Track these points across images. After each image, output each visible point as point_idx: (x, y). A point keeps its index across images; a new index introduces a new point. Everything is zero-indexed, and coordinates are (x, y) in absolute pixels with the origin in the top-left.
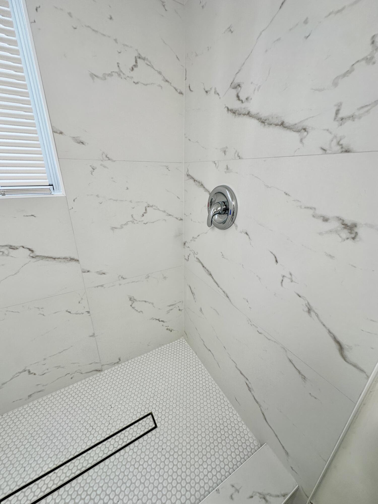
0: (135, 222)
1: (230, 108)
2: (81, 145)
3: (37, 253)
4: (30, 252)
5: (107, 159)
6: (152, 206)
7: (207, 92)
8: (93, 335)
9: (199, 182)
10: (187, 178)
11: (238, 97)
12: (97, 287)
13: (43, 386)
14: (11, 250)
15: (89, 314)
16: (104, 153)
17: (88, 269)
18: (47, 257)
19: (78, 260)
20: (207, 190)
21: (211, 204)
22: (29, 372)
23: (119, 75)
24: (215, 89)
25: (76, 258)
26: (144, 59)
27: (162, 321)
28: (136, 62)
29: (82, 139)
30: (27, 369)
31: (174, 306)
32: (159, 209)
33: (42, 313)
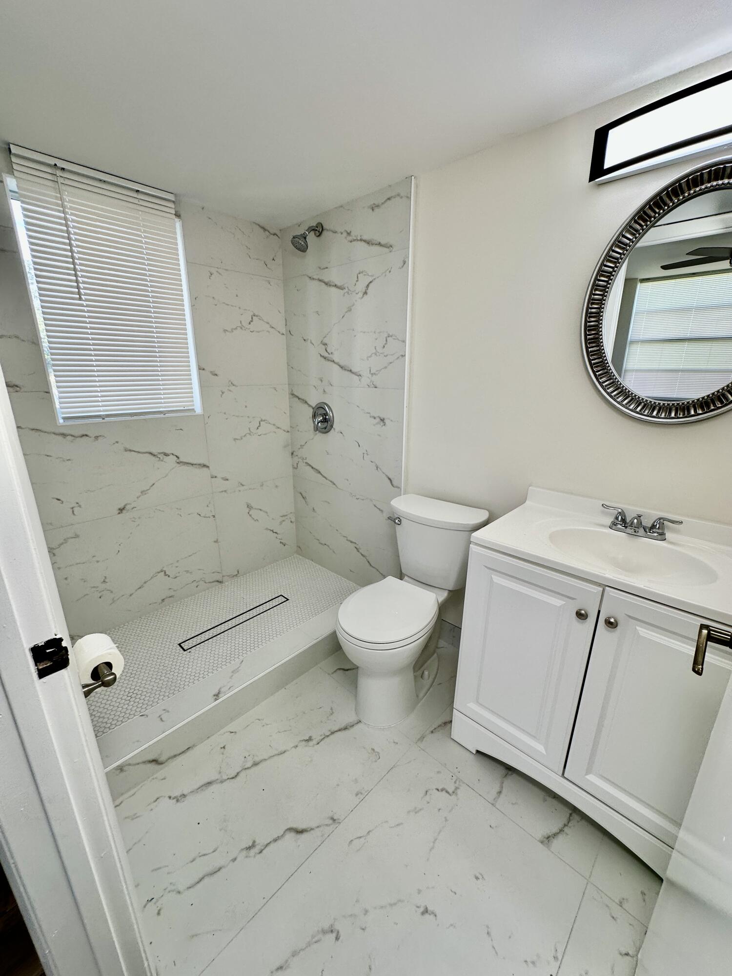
0: (252, 434)
1: (322, 355)
2: (216, 377)
3: (181, 459)
4: (176, 458)
5: (232, 385)
6: (264, 421)
7: (305, 340)
8: (216, 541)
9: (303, 400)
10: (291, 396)
11: (326, 350)
12: (222, 492)
13: (174, 591)
14: (165, 456)
15: (214, 519)
16: (230, 381)
17: (216, 475)
18: (188, 463)
19: (208, 467)
20: (310, 406)
21: (314, 416)
22: (165, 573)
23: (241, 328)
24: (311, 340)
25: (208, 465)
26: (257, 316)
27: (276, 533)
28: (252, 318)
29: (216, 373)
30: (164, 569)
31: (286, 517)
32: (270, 423)
33: (180, 513)
